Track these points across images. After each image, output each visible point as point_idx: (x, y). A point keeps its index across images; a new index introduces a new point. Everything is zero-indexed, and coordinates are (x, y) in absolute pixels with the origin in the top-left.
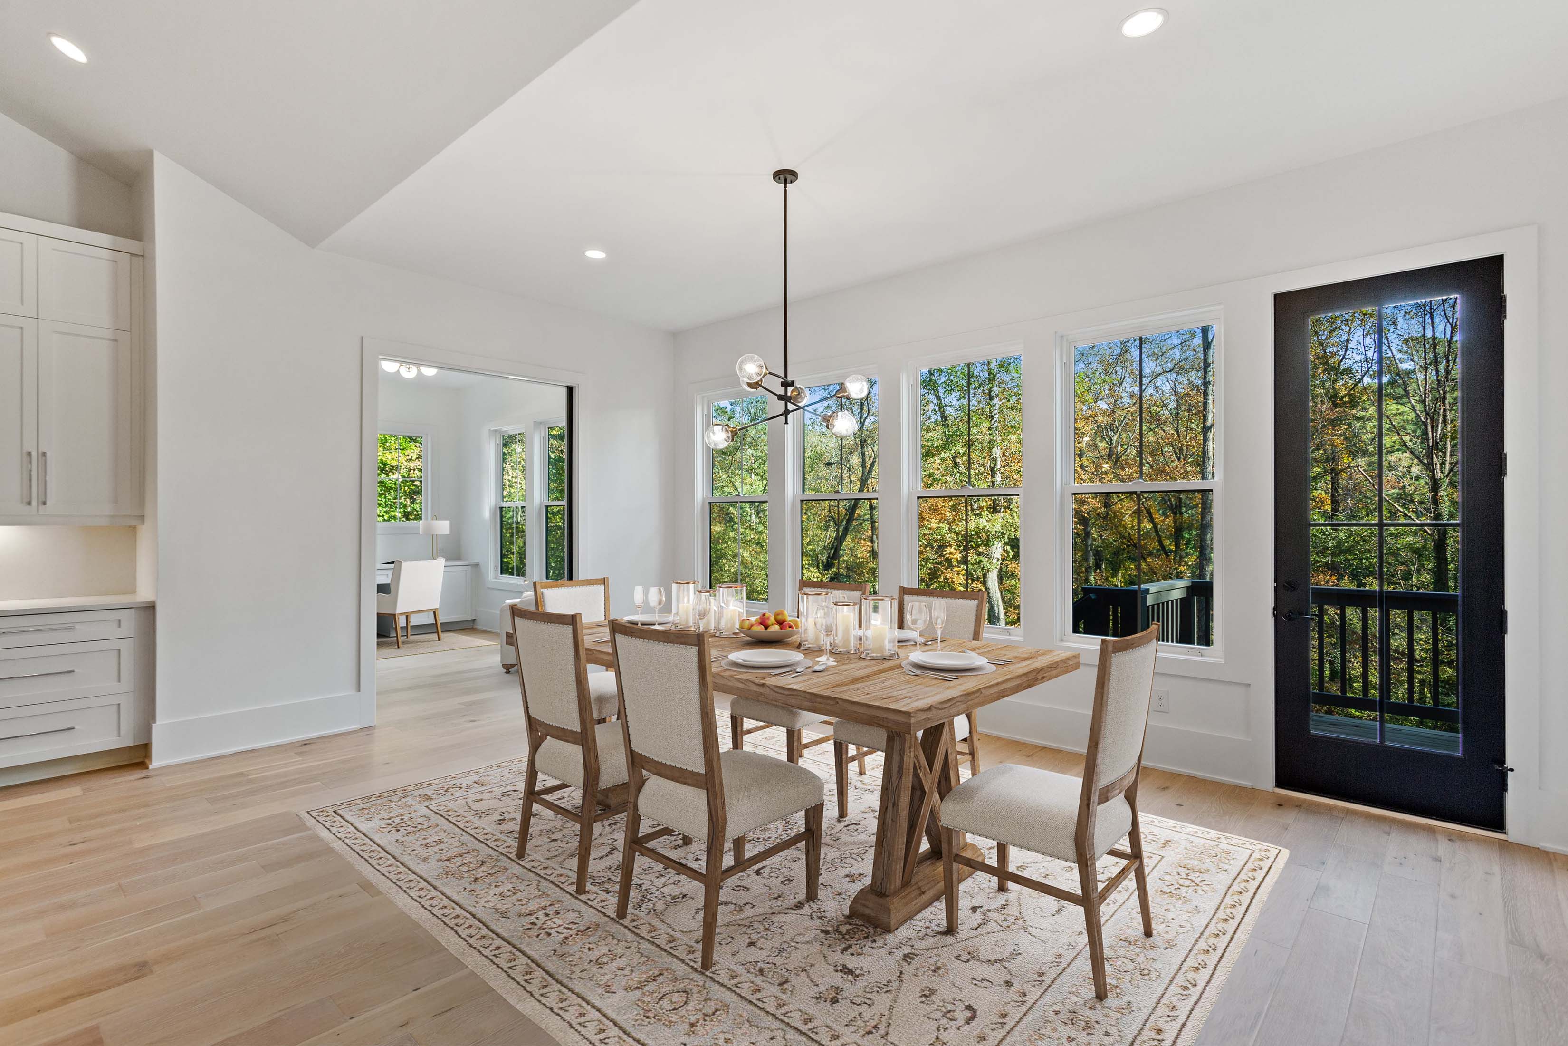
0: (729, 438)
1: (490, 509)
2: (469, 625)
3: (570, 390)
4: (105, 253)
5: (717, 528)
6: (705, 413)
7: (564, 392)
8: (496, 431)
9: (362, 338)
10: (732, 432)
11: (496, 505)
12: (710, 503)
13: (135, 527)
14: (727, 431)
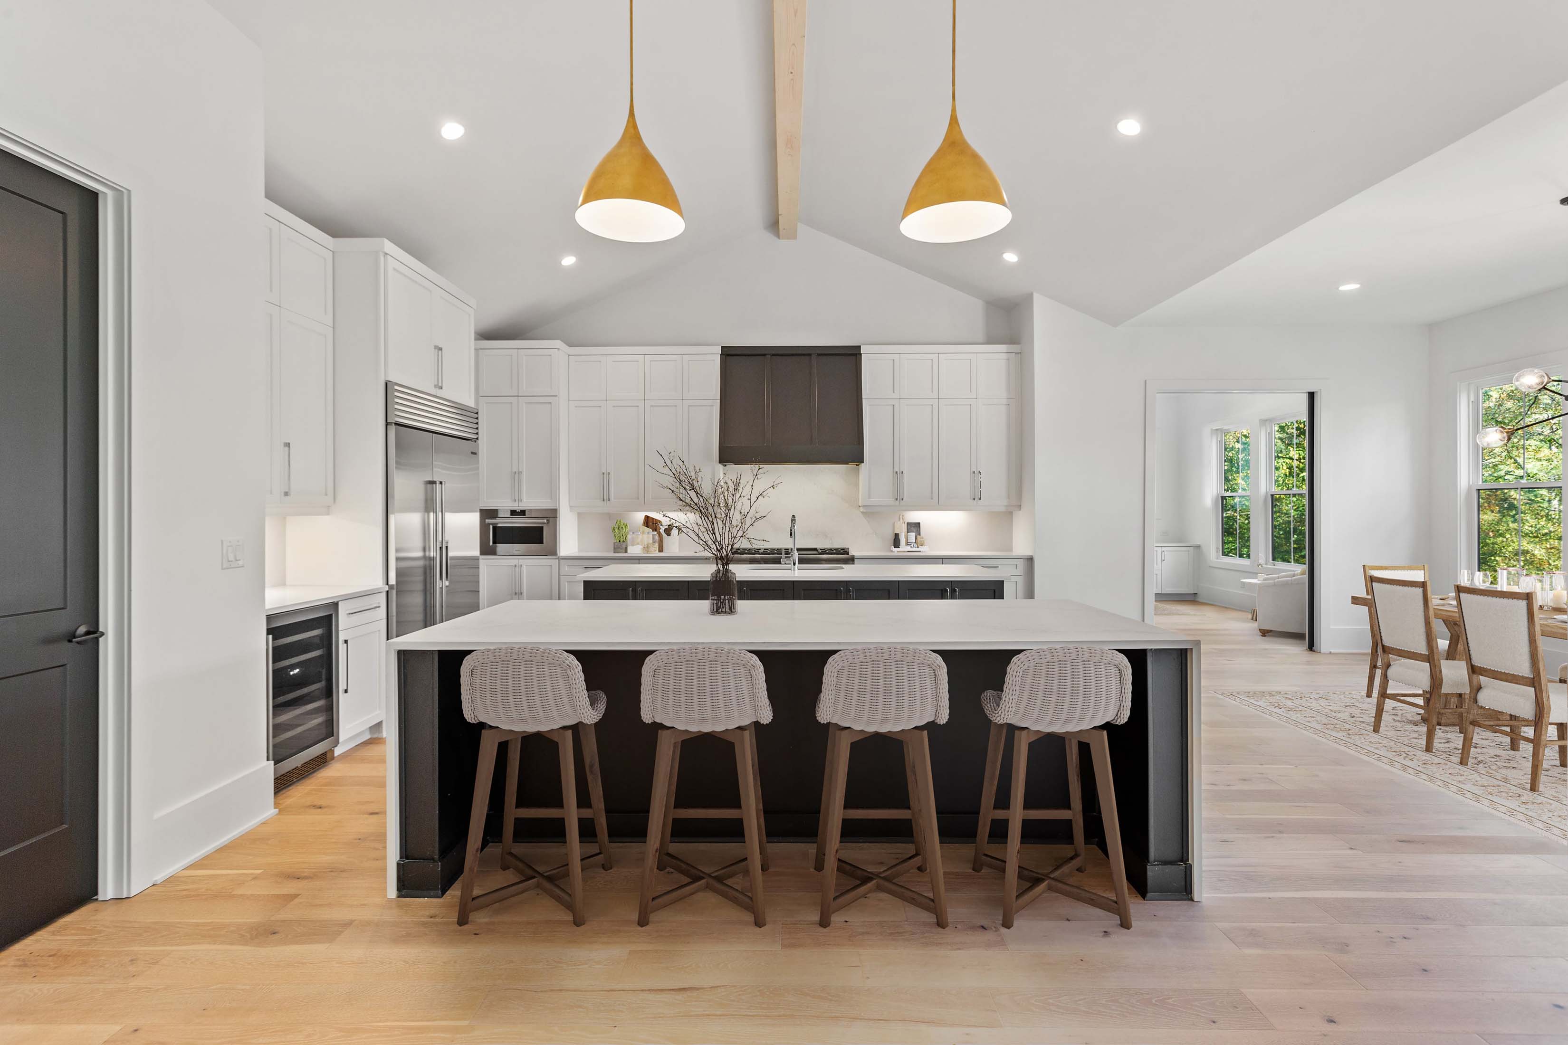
0: (1504, 438)
1: (1212, 499)
2: (1191, 598)
3: (1312, 396)
4: (1005, 356)
5: (1488, 517)
6: (1472, 399)
7: (1305, 399)
8: (1217, 430)
9: (1146, 381)
10: (1507, 432)
11: (1218, 495)
12: (1479, 490)
13: (1012, 512)
14: (1502, 432)
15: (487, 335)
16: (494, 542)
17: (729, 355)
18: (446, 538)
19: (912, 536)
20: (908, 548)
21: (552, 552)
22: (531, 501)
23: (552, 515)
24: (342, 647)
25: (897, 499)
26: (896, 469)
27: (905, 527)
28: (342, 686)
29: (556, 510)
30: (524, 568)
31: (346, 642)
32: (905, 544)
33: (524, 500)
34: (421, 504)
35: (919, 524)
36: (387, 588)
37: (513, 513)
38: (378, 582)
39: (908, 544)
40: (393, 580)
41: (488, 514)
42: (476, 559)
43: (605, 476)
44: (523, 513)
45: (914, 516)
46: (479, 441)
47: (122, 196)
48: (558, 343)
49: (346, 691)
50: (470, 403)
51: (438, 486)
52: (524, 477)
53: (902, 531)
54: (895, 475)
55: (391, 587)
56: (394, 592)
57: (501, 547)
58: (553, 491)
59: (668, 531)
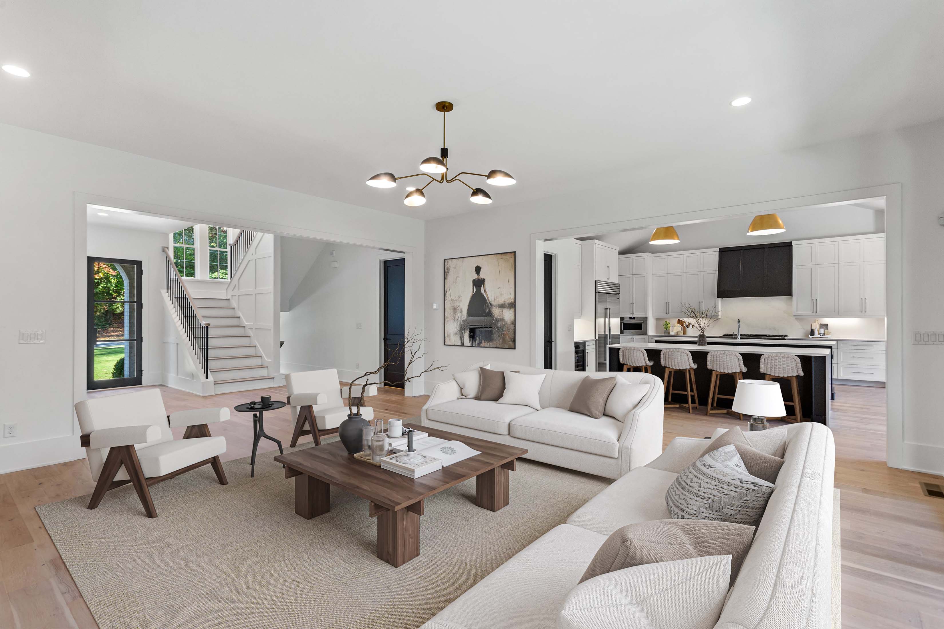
15: (622, 253)
16: (623, 329)
17: (723, 252)
18: (611, 326)
19: (822, 331)
20: (819, 336)
21: (645, 333)
22: (637, 314)
23: (645, 319)
24: (586, 354)
25: (813, 312)
26: (813, 298)
27: (818, 326)
28: (586, 365)
29: (647, 317)
30: (635, 339)
31: (587, 353)
32: (818, 334)
33: (635, 313)
34: (603, 315)
35: (827, 325)
36: (596, 340)
37: (631, 318)
38: (593, 338)
39: (819, 334)
40: (597, 338)
41: (622, 319)
42: (619, 335)
43: (667, 304)
44: (634, 318)
45: (825, 321)
46: (620, 294)
47: (556, 255)
48: (648, 254)
49: (587, 366)
50: (616, 281)
51: (609, 310)
52: (635, 304)
53: (816, 327)
54: (812, 301)
55: (597, 339)
56: (597, 341)
57: (625, 331)
58: (646, 310)
59: (688, 326)
